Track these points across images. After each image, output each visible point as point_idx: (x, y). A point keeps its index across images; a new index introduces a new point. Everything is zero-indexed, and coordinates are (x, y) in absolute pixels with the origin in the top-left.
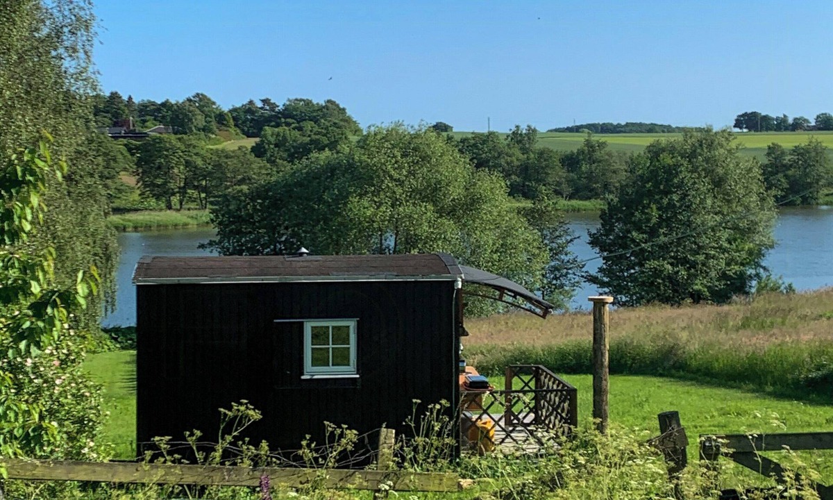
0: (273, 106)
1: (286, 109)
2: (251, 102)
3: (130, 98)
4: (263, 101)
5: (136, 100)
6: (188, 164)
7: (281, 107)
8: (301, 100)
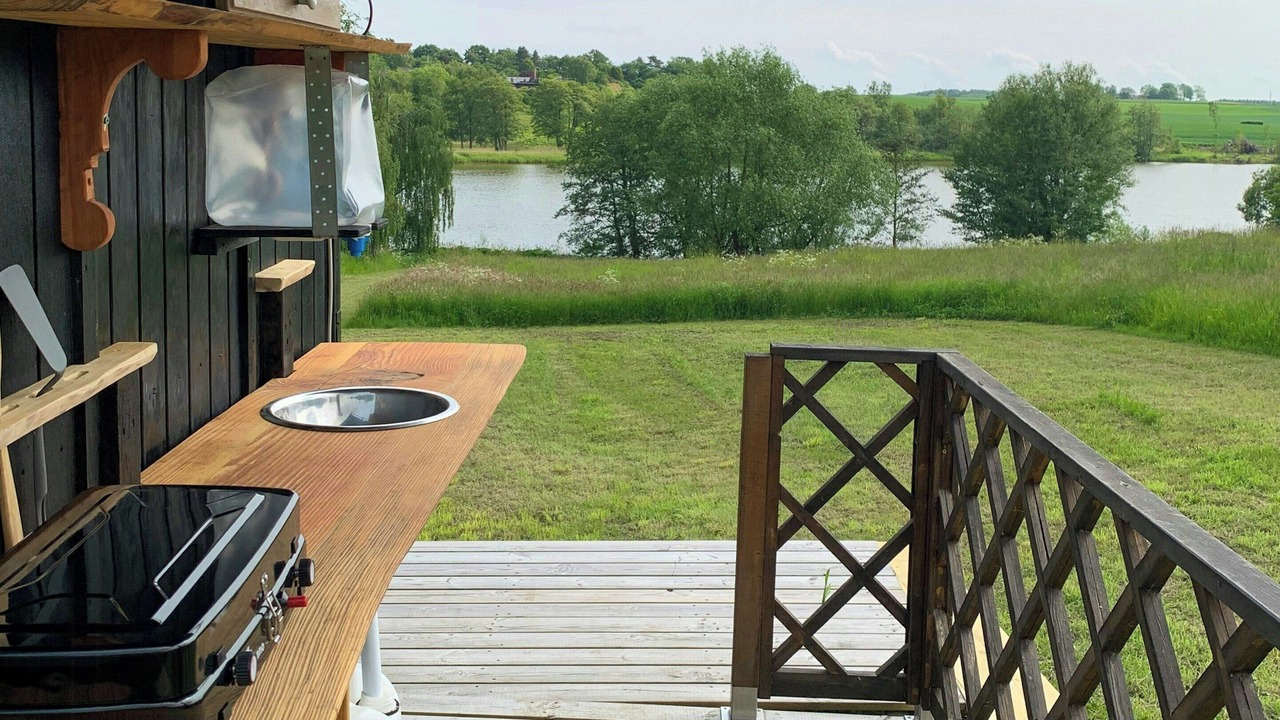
0: (658, 63)
1: (669, 66)
2: (640, 60)
3: (535, 53)
4: (650, 58)
5: (541, 55)
6: (576, 107)
7: (665, 64)
8: (682, 58)
